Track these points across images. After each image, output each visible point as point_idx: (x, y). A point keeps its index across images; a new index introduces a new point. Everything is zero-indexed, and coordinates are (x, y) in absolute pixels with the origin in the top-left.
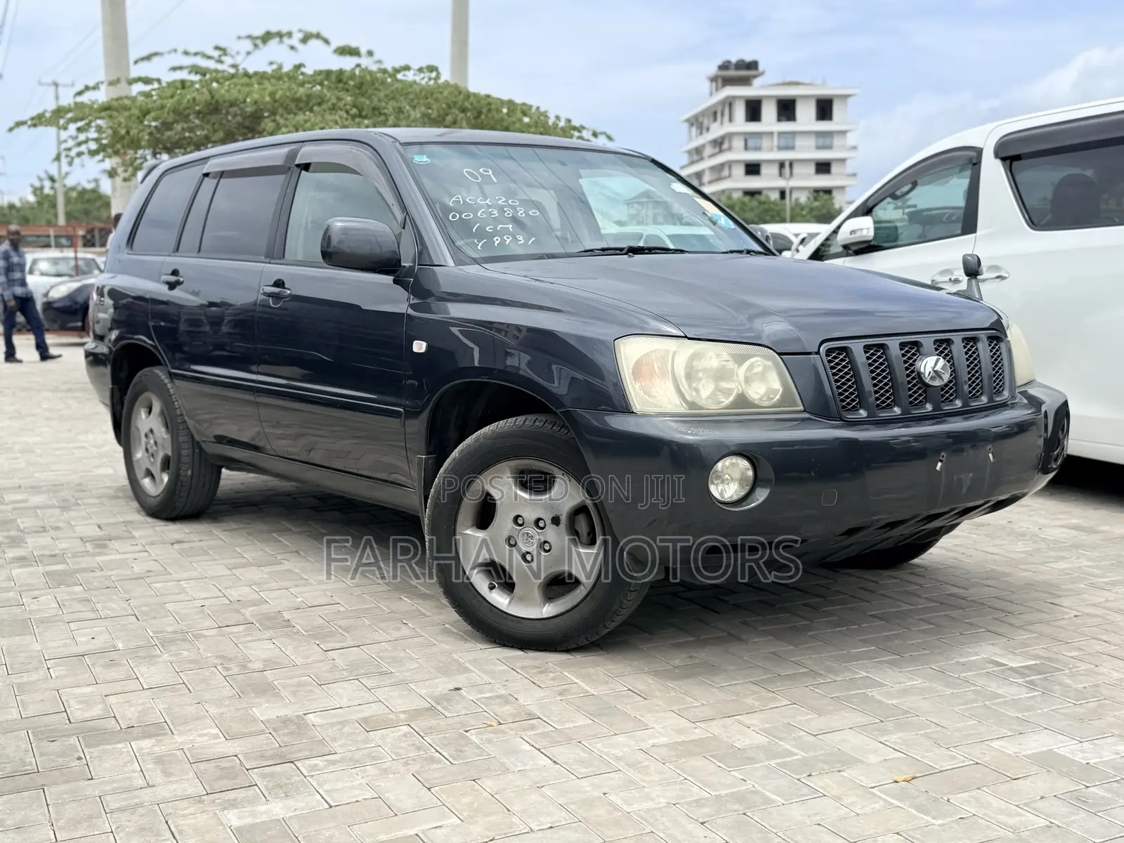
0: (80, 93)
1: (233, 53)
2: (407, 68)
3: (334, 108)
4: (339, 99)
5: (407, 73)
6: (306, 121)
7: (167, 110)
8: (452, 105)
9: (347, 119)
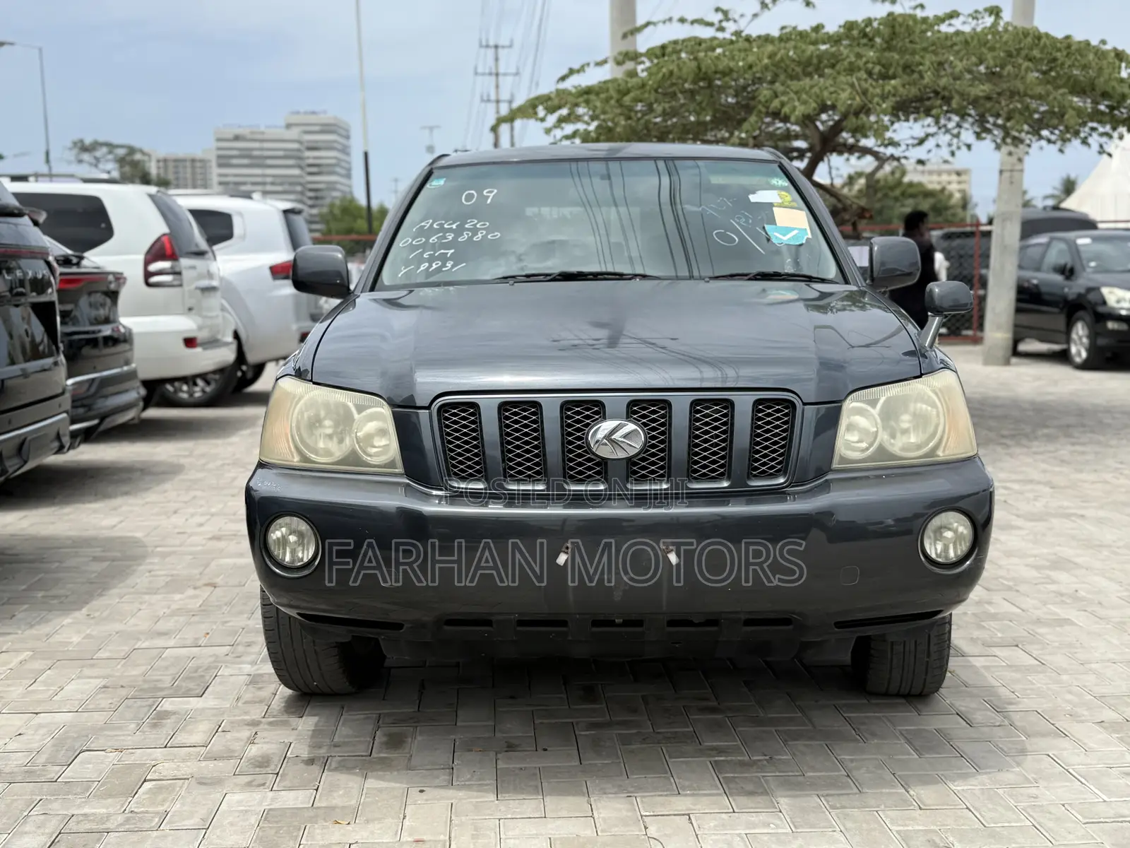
0: (563, 78)
1: (737, 17)
2: (953, 15)
3: (851, 70)
4: (859, 56)
5: (953, 21)
6: (812, 87)
7: (648, 88)
8: (1015, 53)
9: (866, 80)
